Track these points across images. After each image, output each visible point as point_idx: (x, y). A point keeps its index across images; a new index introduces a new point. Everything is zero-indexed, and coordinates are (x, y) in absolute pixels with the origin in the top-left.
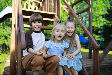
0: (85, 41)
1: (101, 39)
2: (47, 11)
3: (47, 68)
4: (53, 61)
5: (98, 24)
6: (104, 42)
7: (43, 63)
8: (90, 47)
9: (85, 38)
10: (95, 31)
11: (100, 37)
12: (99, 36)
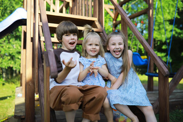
0: (142, 63)
1: (166, 58)
2: (82, 15)
3: (87, 106)
4: (96, 96)
5: (161, 34)
6: (172, 64)
7: (80, 99)
8: (150, 72)
9: (141, 58)
10: (156, 45)
11: (166, 56)
12: (163, 54)
